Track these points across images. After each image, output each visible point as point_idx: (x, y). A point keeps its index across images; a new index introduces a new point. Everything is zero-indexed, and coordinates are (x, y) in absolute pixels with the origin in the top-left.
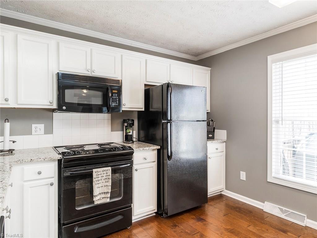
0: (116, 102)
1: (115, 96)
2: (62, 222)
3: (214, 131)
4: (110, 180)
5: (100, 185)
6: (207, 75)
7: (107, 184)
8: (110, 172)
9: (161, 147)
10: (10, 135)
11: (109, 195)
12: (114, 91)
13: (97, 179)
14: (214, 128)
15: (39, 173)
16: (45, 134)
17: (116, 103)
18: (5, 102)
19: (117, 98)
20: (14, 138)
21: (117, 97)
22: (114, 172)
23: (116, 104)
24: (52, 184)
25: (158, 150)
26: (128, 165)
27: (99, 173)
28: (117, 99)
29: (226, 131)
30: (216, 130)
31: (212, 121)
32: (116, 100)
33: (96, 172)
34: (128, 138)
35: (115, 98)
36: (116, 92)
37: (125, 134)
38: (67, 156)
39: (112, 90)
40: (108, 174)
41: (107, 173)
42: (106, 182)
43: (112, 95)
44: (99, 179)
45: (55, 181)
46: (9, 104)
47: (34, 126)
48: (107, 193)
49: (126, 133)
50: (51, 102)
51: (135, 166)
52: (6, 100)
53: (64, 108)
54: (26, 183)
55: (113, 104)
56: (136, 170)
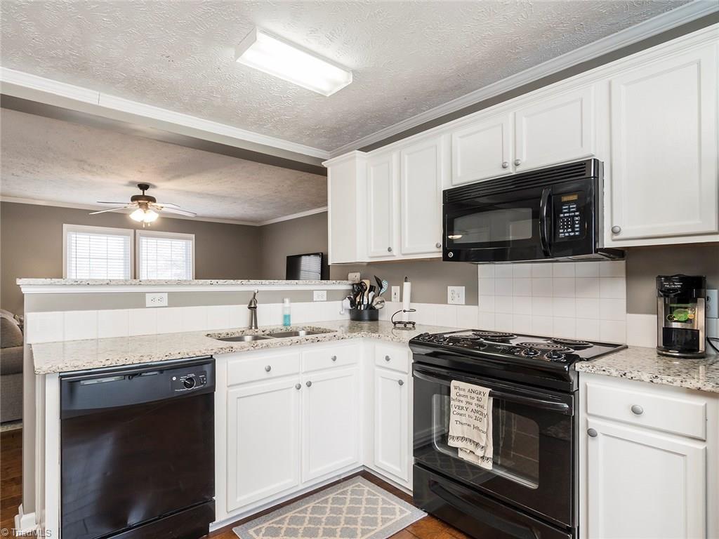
0: (574, 228)
1: (569, 212)
7: (479, 424)
8: (484, 400)
10: (411, 301)
12: (566, 199)
13: (456, 403)
16: (466, 304)
17: (573, 231)
18: (388, 253)
19: (577, 216)
20: (414, 306)
21: (577, 213)
23: (572, 234)
27: (462, 393)
28: (577, 218)
32: (573, 221)
33: (456, 388)
35: (569, 217)
37: (663, 324)
40: (481, 404)
41: (479, 400)
42: (477, 419)
44: (462, 404)
45: (410, 380)
46: (394, 256)
47: (450, 288)
48: (478, 445)
49: (668, 321)
50: (437, 246)
51: (591, 420)
52: (390, 250)
53: (451, 255)
54: (377, 369)
55: (563, 234)
56: (591, 434)
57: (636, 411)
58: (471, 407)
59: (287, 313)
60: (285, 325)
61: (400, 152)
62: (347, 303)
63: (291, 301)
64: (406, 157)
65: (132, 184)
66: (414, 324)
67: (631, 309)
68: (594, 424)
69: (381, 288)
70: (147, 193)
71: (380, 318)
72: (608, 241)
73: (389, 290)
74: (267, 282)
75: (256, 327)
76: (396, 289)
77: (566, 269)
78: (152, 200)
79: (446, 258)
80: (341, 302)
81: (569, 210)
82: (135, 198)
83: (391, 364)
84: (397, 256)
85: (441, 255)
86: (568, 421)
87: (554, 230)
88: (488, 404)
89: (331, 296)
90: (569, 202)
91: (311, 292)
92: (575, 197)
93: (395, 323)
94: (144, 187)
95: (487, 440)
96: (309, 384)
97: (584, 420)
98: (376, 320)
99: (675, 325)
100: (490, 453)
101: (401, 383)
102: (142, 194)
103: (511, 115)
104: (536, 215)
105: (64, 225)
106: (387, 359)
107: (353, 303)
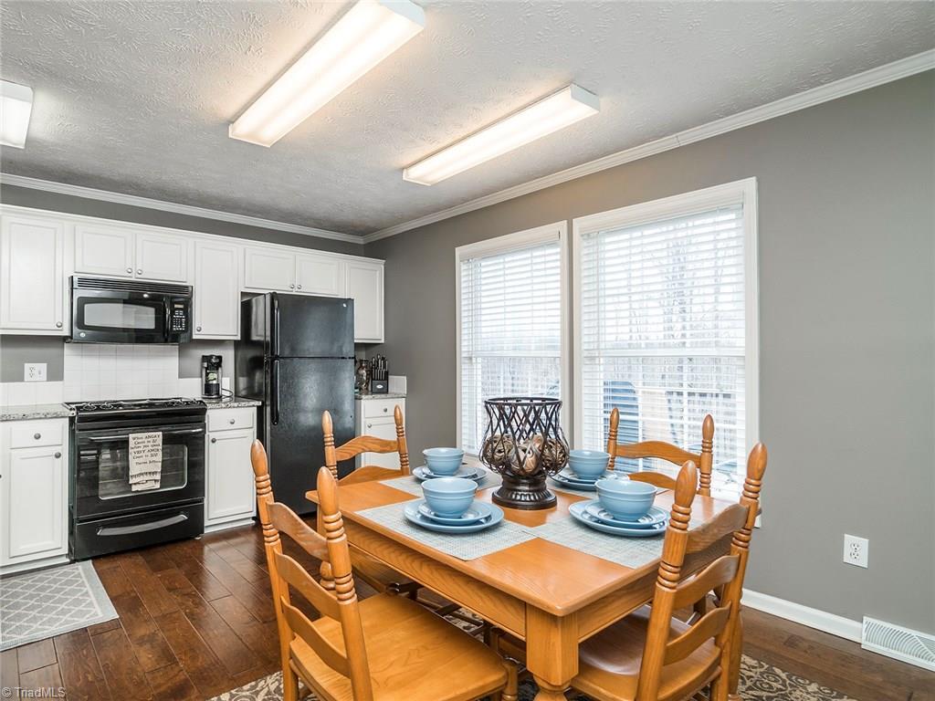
0: (181, 325)
1: (179, 315)
2: (75, 517)
3: (387, 379)
4: (160, 453)
5: (141, 460)
6: (378, 272)
7: (154, 458)
8: (160, 441)
9: (263, 403)
11: (158, 477)
12: (176, 306)
13: (136, 450)
14: (387, 374)
15: (37, 437)
16: (48, 381)
17: (181, 327)
19: (184, 319)
21: (184, 317)
22: (167, 440)
24: (58, 456)
25: (258, 407)
26: (198, 430)
27: (140, 441)
29: (405, 378)
30: (390, 377)
31: (383, 359)
32: (181, 321)
33: (134, 439)
34: (211, 390)
35: (179, 318)
36: (181, 306)
37: (204, 382)
38: (85, 411)
39: (172, 304)
40: (157, 443)
41: (154, 441)
42: (152, 456)
43: (173, 313)
44: (141, 449)
45: (65, 450)
47: (28, 366)
48: (155, 473)
49: (207, 380)
50: (60, 325)
51: (211, 434)
53: (83, 335)
54: (15, 452)
55: (176, 328)
56: (214, 441)
57: (231, 423)
58: (147, 449)
68: (213, 436)
72: (194, 335)
79: (76, 337)
81: (177, 315)
87: (171, 327)
90: (178, 308)
97: (207, 436)
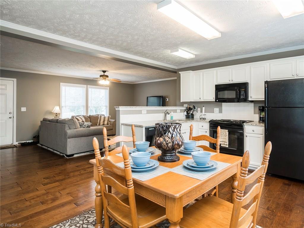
5: (222, 137)
10: (205, 112)
16: (219, 113)
17: (244, 97)
18: (200, 99)
20: (205, 114)
28: (244, 94)
44: (222, 134)
47: (215, 109)
48: (225, 142)
50: (214, 98)
51: (246, 134)
52: (200, 98)
53: (217, 101)
54: (199, 129)
55: (242, 97)
56: (246, 136)
57: (253, 131)
58: (224, 134)
59: (172, 116)
60: (171, 119)
61: (203, 73)
62: (185, 113)
63: (173, 113)
64: (205, 74)
65: (100, 71)
66: (205, 118)
67: (255, 113)
68: (247, 134)
69: (195, 109)
70: (106, 74)
71: (194, 117)
72: (250, 99)
73: (197, 109)
74: (167, 107)
75: (166, 120)
76: (199, 109)
77: (242, 104)
78: (107, 76)
79: (216, 101)
80: (183, 113)
81: (242, 93)
82: (101, 76)
83: (203, 128)
84: (202, 100)
85: (215, 100)
86: (242, 134)
87: (240, 97)
88: (227, 133)
89: (181, 111)
90: (243, 91)
91: (176, 110)
92: (244, 90)
93: (200, 118)
94: (104, 72)
95: (227, 141)
96: (185, 133)
97: (245, 134)
98: (193, 118)
99: (261, 116)
100: (228, 144)
101: (206, 132)
102: (103, 74)
103: (231, 69)
104: (236, 92)
105: (61, 83)
106: (202, 126)
107: (187, 113)
